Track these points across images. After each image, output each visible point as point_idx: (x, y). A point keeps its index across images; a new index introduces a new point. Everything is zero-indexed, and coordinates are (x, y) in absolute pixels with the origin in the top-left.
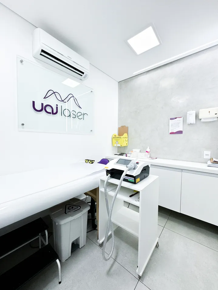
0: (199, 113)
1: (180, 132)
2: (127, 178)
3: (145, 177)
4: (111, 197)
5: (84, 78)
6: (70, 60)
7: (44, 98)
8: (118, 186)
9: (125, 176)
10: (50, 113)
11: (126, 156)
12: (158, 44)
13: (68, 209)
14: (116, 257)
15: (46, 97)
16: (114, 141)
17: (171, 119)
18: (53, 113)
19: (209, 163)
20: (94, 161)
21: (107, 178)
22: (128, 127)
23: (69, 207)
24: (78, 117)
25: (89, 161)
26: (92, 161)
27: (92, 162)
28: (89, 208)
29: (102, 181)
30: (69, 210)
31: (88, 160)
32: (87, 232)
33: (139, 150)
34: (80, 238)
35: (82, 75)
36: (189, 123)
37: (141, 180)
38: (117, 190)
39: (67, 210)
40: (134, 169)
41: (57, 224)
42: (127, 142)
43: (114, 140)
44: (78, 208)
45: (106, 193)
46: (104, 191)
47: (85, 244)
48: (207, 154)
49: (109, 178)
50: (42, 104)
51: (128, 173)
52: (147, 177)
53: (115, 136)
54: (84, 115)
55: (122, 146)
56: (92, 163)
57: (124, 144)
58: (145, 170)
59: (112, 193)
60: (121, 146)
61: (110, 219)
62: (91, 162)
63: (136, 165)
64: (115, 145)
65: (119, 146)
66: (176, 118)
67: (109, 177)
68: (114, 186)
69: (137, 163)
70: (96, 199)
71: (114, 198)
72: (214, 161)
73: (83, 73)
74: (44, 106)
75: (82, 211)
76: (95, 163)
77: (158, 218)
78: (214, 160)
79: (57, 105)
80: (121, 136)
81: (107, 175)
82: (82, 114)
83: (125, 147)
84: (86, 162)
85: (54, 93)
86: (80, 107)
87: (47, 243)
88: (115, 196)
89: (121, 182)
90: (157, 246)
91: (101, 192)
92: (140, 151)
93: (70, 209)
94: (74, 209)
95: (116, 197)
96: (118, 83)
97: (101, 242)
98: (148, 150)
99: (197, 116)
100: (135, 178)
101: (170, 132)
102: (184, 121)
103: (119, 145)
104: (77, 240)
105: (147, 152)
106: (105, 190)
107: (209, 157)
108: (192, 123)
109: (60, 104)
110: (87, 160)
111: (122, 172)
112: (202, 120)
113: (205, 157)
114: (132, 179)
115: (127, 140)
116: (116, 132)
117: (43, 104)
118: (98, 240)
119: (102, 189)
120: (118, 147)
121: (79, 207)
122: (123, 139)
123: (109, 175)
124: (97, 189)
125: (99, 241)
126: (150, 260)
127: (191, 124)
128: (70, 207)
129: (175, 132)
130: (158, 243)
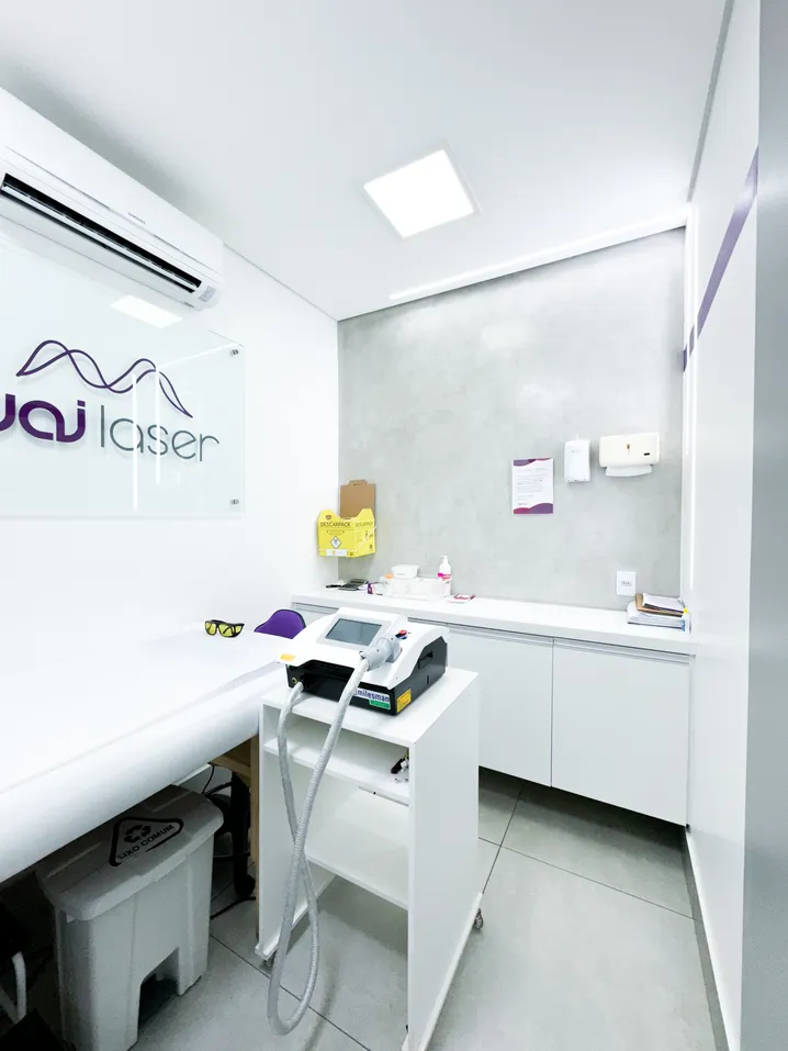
0: (598, 447)
1: (545, 508)
2: (364, 694)
3: (430, 682)
4: (307, 770)
5: (204, 298)
6: (140, 227)
7: (18, 375)
8: (332, 730)
9: (360, 686)
10: (48, 436)
11: (370, 592)
12: (470, 210)
13: (128, 839)
14: (329, 1001)
15: (27, 370)
16: (325, 535)
17: (518, 463)
18: (62, 437)
19: (633, 611)
20: (242, 625)
21: (289, 701)
22: (373, 487)
23: (131, 831)
24: (175, 449)
25: (222, 627)
26: (235, 626)
27: (234, 630)
28: (218, 822)
29: (272, 712)
30: (130, 846)
31: (218, 623)
32: (212, 918)
33: (415, 568)
34: (181, 954)
35: (191, 291)
36: (572, 480)
37: (414, 697)
38: (326, 746)
39: (123, 847)
40: (391, 660)
41: (70, 919)
42: (372, 541)
43: (323, 531)
44: (171, 827)
45: (285, 756)
46: (276, 748)
47: (203, 968)
48: (626, 580)
49: (300, 696)
50: (10, 400)
51: (368, 678)
52: (437, 677)
53: (329, 517)
54: (202, 440)
55: (356, 555)
56: (235, 635)
57: (362, 549)
58: (430, 655)
59: (307, 756)
60: (351, 554)
61: (302, 851)
62: (229, 632)
63: (397, 645)
64: (329, 553)
65: (345, 555)
66: (531, 461)
67: (295, 695)
68: (316, 728)
69: (401, 635)
70: (249, 779)
71: (315, 774)
72: (647, 606)
73: (198, 283)
74: (19, 404)
75: (186, 841)
76: (248, 633)
77: (480, 812)
78: (647, 600)
79: (81, 403)
80: (353, 520)
81: (292, 685)
82: (195, 440)
83: (365, 560)
84: (208, 631)
85: (68, 352)
86: (186, 413)
87: (22, 1012)
88: (319, 766)
89: (344, 711)
90: (477, 927)
91: (268, 754)
92: (419, 572)
93: (137, 838)
94: (154, 837)
95: (325, 772)
96: (335, 324)
97: (268, 951)
98: (445, 568)
99: (594, 457)
100: (393, 693)
101: (515, 507)
102: (558, 471)
103: (343, 553)
104: (168, 967)
105: (440, 575)
106: (282, 747)
107: (631, 592)
108: (580, 479)
109: (95, 401)
110: (214, 625)
111: (344, 673)
112: (609, 472)
113: (622, 591)
114: (382, 700)
115: (371, 531)
116: (332, 504)
117: (14, 397)
118: (257, 947)
119: (269, 745)
120: (342, 560)
121: (176, 826)
122: (356, 530)
123: (299, 685)
124: (252, 744)
125: (262, 948)
126: (454, 985)
127: (577, 483)
128: (137, 828)
129: (529, 506)
130: (479, 913)
